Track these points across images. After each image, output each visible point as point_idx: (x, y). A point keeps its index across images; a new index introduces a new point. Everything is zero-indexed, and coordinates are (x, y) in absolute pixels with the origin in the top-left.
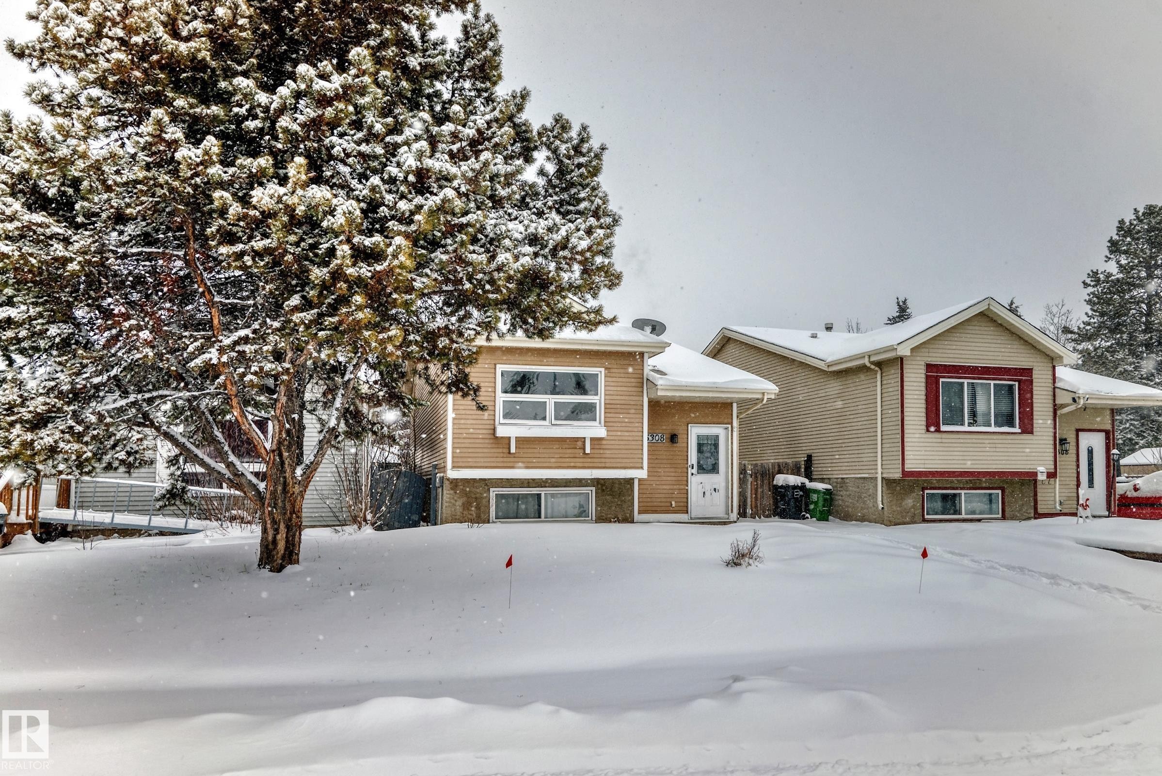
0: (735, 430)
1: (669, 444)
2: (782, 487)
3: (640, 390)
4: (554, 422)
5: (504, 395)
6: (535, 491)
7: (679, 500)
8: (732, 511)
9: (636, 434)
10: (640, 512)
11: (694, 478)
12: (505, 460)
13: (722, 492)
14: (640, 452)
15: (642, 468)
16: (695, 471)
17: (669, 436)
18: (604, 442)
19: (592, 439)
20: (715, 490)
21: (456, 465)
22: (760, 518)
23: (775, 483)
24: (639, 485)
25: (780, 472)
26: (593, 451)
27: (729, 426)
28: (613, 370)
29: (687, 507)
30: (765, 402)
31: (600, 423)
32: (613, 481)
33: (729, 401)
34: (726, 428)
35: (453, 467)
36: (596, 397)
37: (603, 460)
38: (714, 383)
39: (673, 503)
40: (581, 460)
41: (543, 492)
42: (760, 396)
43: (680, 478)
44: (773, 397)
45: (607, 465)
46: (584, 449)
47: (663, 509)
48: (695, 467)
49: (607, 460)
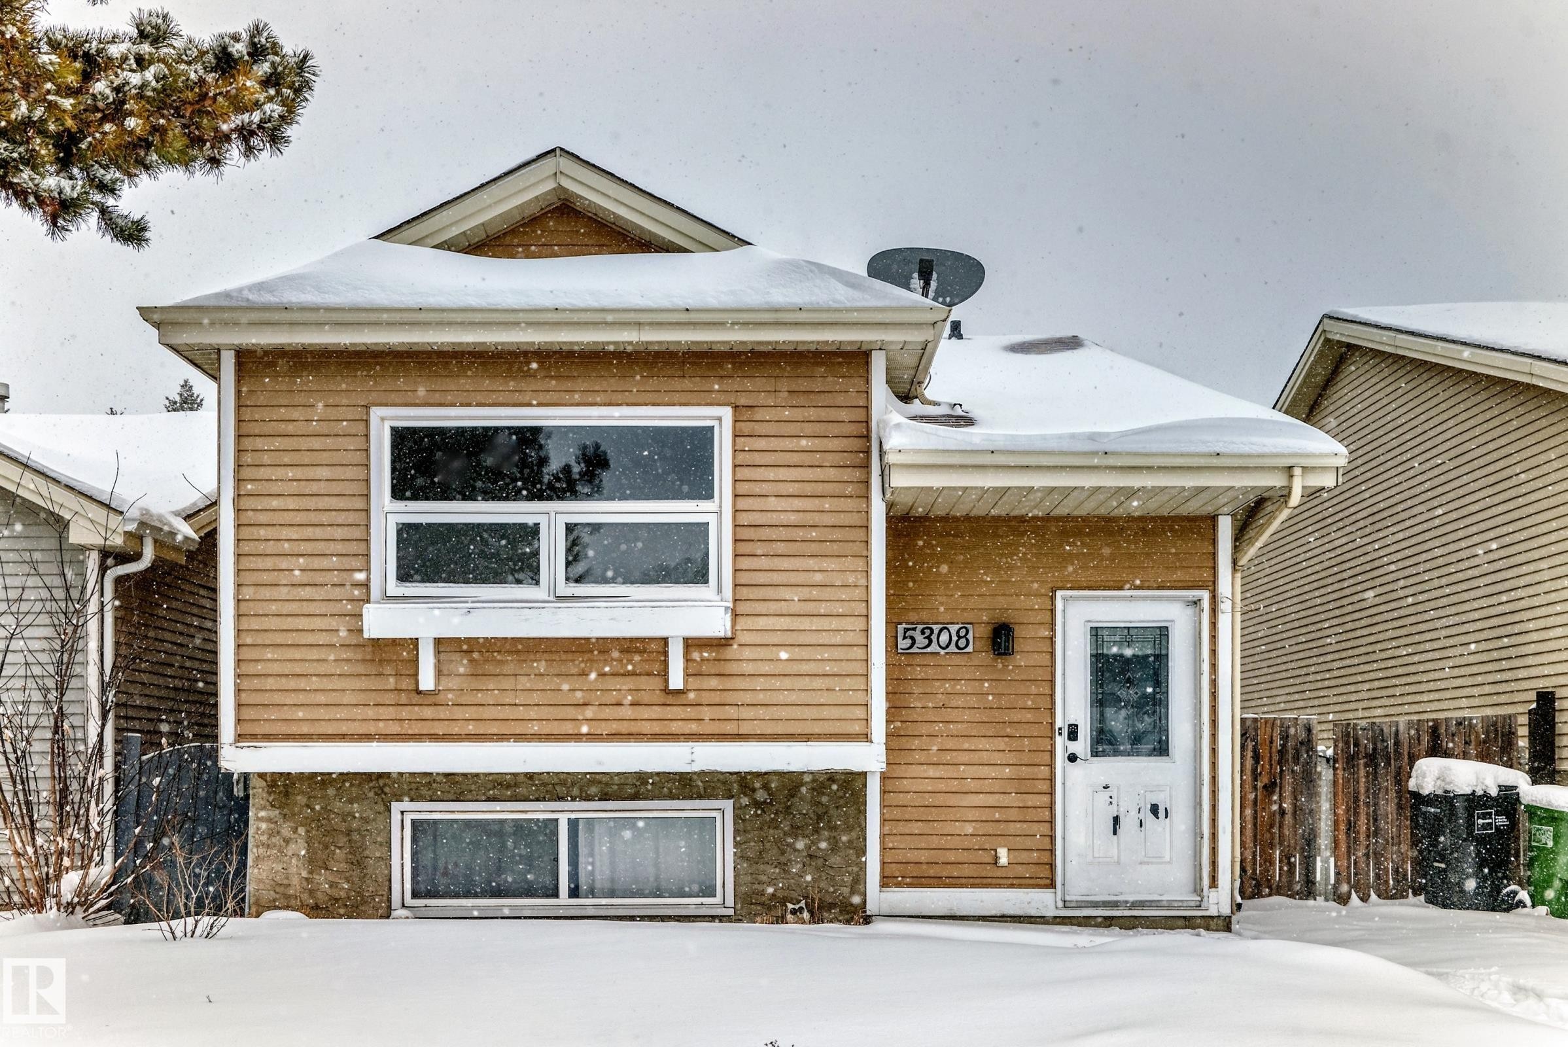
0: (1225, 606)
1: (986, 657)
2: (1432, 800)
3: (857, 474)
4: (565, 589)
5: (401, 505)
6: (538, 811)
7: (1019, 842)
8: (1214, 883)
9: (847, 623)
10: (887, 881)
11: (1075, 770)
12: (405, 713)
13: (1181, 819)
14: (860, 683)
15: (866, 737)
16: (1081, 746)
17: (984, 631)
18: (734, 651)
19: (690, 644)
20: (1154, 809)
21: (248, 729)
22: (1364, 899)
23: (1412, 784)
24: (884, 792)
25: (1436, 750)
26: (694, 683)
27: (1205, 595)
28: (760, 414)
29: (1052, 866)
30: (1295, 499)
31: (719, 590)
32: (791, 782)
33: (1192, 507)
34: (1196, 603)
35: (240, 737)
36: (705, 505)
37: (732, 712)
38: (1092, 437)
39: (1003, 853)
40: (656, 712)
41: (563, 813)
42: (1276, 481)
43: (1025, 771)
44: (1329, 481)
45: (745, 729)
46: (664, 674)
47: (967, 871)
48: (1084, 733)
49: (747, 713)
